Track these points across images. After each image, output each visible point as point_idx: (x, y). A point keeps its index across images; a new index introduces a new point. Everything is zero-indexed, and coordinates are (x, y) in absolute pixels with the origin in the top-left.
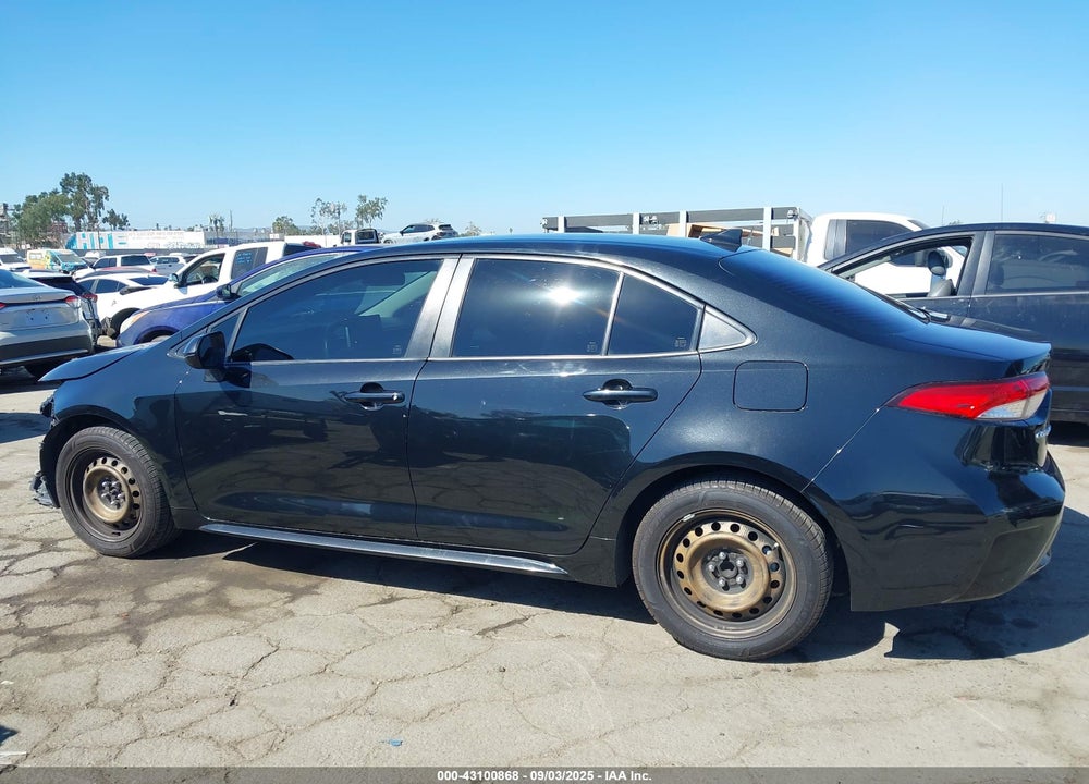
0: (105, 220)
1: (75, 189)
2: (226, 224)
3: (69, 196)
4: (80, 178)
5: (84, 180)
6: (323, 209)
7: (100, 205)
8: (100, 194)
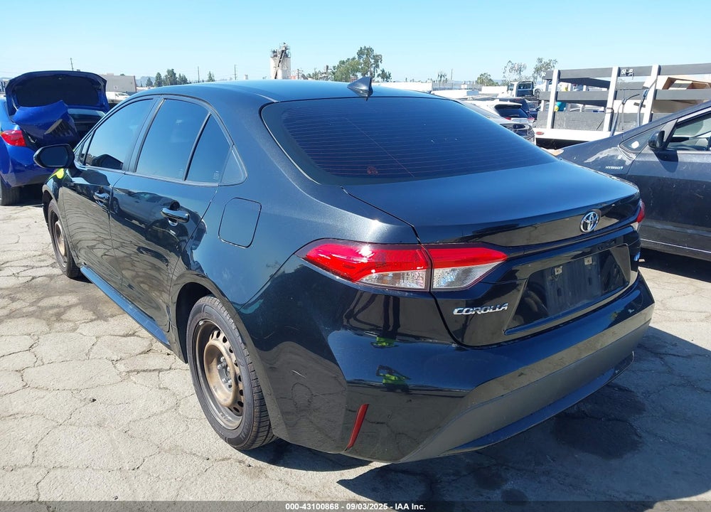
0: (378, 76)
1: (365, 56)
2: (448, 77)
3: (361, 61)
4: (367, 49)
5: (369, 50)
6: (512, 68)
7: (377, 66)
8: (378, 59)
